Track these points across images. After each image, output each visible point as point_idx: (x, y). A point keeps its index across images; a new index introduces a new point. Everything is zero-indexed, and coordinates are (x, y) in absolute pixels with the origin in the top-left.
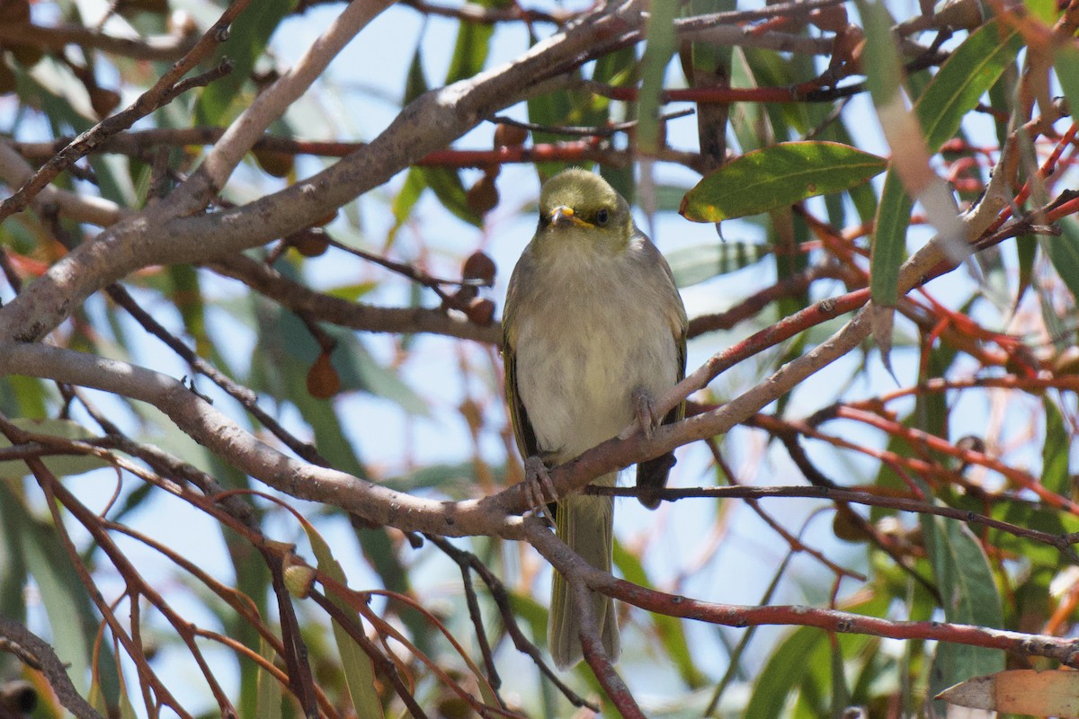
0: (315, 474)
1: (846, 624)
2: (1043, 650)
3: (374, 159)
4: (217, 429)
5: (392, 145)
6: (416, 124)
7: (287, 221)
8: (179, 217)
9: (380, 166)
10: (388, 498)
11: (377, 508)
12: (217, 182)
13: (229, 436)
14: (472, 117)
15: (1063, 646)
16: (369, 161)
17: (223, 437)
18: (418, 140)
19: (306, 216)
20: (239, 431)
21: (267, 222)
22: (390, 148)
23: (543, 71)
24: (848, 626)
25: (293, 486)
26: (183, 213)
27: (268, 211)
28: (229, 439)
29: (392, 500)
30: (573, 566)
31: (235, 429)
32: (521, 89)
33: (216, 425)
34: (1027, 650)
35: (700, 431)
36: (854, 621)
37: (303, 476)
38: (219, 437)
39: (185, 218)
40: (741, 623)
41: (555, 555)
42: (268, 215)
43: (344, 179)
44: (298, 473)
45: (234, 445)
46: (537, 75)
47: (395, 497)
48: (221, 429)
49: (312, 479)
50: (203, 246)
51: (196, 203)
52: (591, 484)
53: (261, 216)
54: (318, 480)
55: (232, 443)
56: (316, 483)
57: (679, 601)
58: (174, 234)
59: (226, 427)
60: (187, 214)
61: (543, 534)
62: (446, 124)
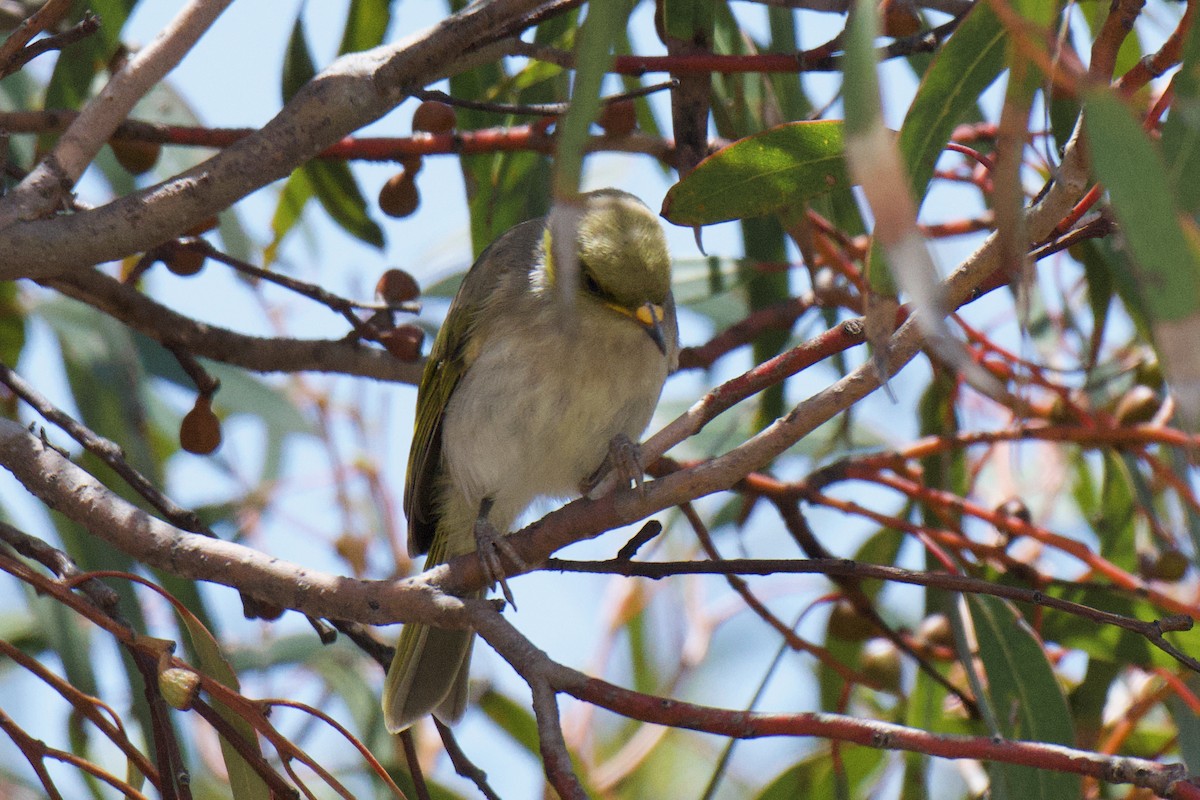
0: (201, 546)
1: (883, 738)
2: (1135, 776)
3: (270, 145)
4: (75, 489)
5: (293, 128)
6: (323, 101)
7: (161, 225)
8: (23, 220)
9: (278, 155)
10: (294, 576)
11: (280, 588)
12: (70, 175)
13: (90, 498)
14: (395, 92)
16: (264, 148)
17: (82, 500)
18: (326, 122)
19: (185, 218)
20: (102, 491)
21: (134, 226)
22: (290, 132)
23: (486, 33)
24: (886, 741)
25: (172, 561)
26: (28, 215)
27: (137, 212)
28: (91, 502)
29: (299, 578)
30: (533, 662)
31: (97, 489)
32: (457, 56)
33: (73, 485)
34: (1115, 776)
35: (693, 488)
36: (893, 734)
37: (186, 548)
38: (78, 499)
39: (30, 221)
40: (749, 733)
42: (137, 217)
43: (231, 171)
44: (180, 544)
45: (96, 509)
46: (477, 38)
47: (303, 575)
48: (79, 489)
49: (196, 551)
50: (54, 258)
51: (44, 203)
52: (553, 556)
53: (128, 219)
54: (204, 553)
55: (94, 506)
56: (202, 557)
57: (669, 705)
58: (16, 242)
59: (86, 487)
60: (33, 218)
61: (493, 621)
62: (363, 102)
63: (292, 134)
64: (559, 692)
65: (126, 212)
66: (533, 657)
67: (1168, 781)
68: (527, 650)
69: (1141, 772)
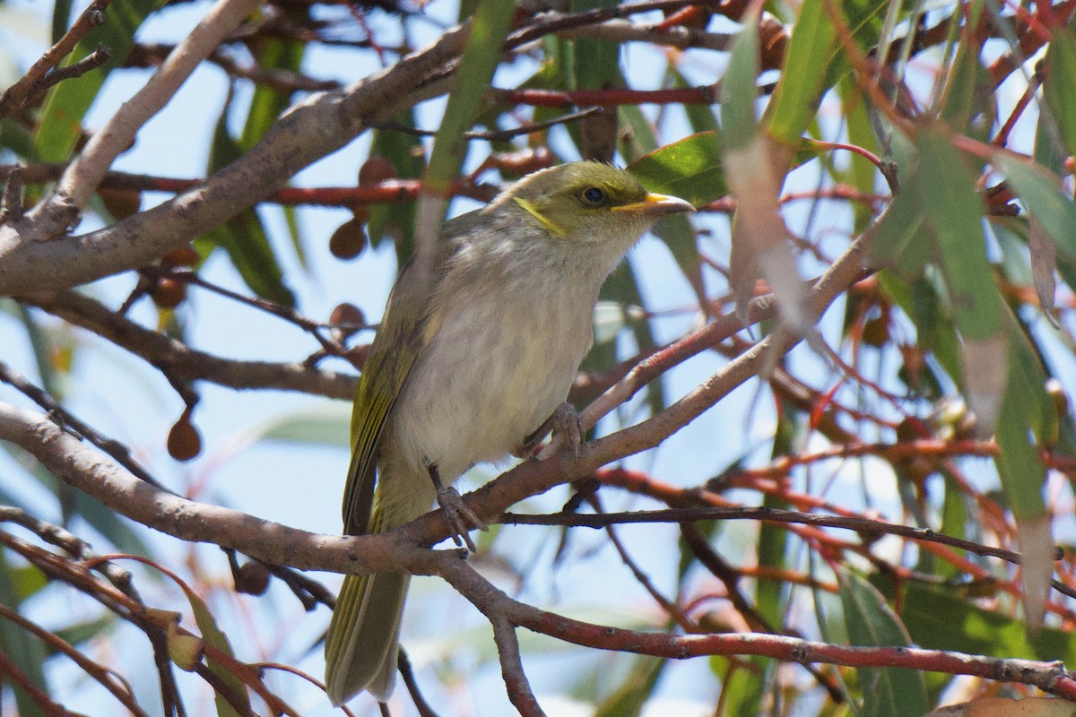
1: (801, 652)
2: (1021, 675)
3: (249, 171)
4: (90, 467)
5: (269, 156)
6: (295, 133)
7: (156, 243)
8: (37, 241)
9: (257, 180)
11: (270, 546)
13: (103, 474)
14: (357, 123)
15: (1042, 670)
16: (245, 174)
17: (96, 476)
18: (298, 150)
19: (177, 236)
20: (114, 468)
21: (133, 244)
23: (434, 71)
24: (804, 654)
25: (176, 526)
26: (41, 237)
27: (136, 232)
28: (104, 478)
30: (493, 600)
31: (110, 466)
32: (410, 91)
33: (88, 463)
34: (1004, 675)
35: (628, 446)
36: (809, 648)
37: (188, 514)
38: (92, 476)
39: (43, 242)
40: (683, 653)
41: (472, 589)
42: (135, 237)
44: (182, 511)
45: (109, 484)
46: (427, 76)
48: (94, 467)
49: (197, 517)
50: (64, 273)
51: (54, 226)
52: (507, 511)
53: (128, 239)
54: (205, 518)
55: (107, 481)
56: (203, 521)
57: (613, 632)
58: (32, 260)
59: (99, 465)
60: (45, 238)
61: (458, 568)
62: (328, 132)
63: (269, 162)
64: (517, 626)
65: (126, 232)
66: (494, 596)
67: (1050, 678)
68: (488, 590)
69: (1026, 671)
